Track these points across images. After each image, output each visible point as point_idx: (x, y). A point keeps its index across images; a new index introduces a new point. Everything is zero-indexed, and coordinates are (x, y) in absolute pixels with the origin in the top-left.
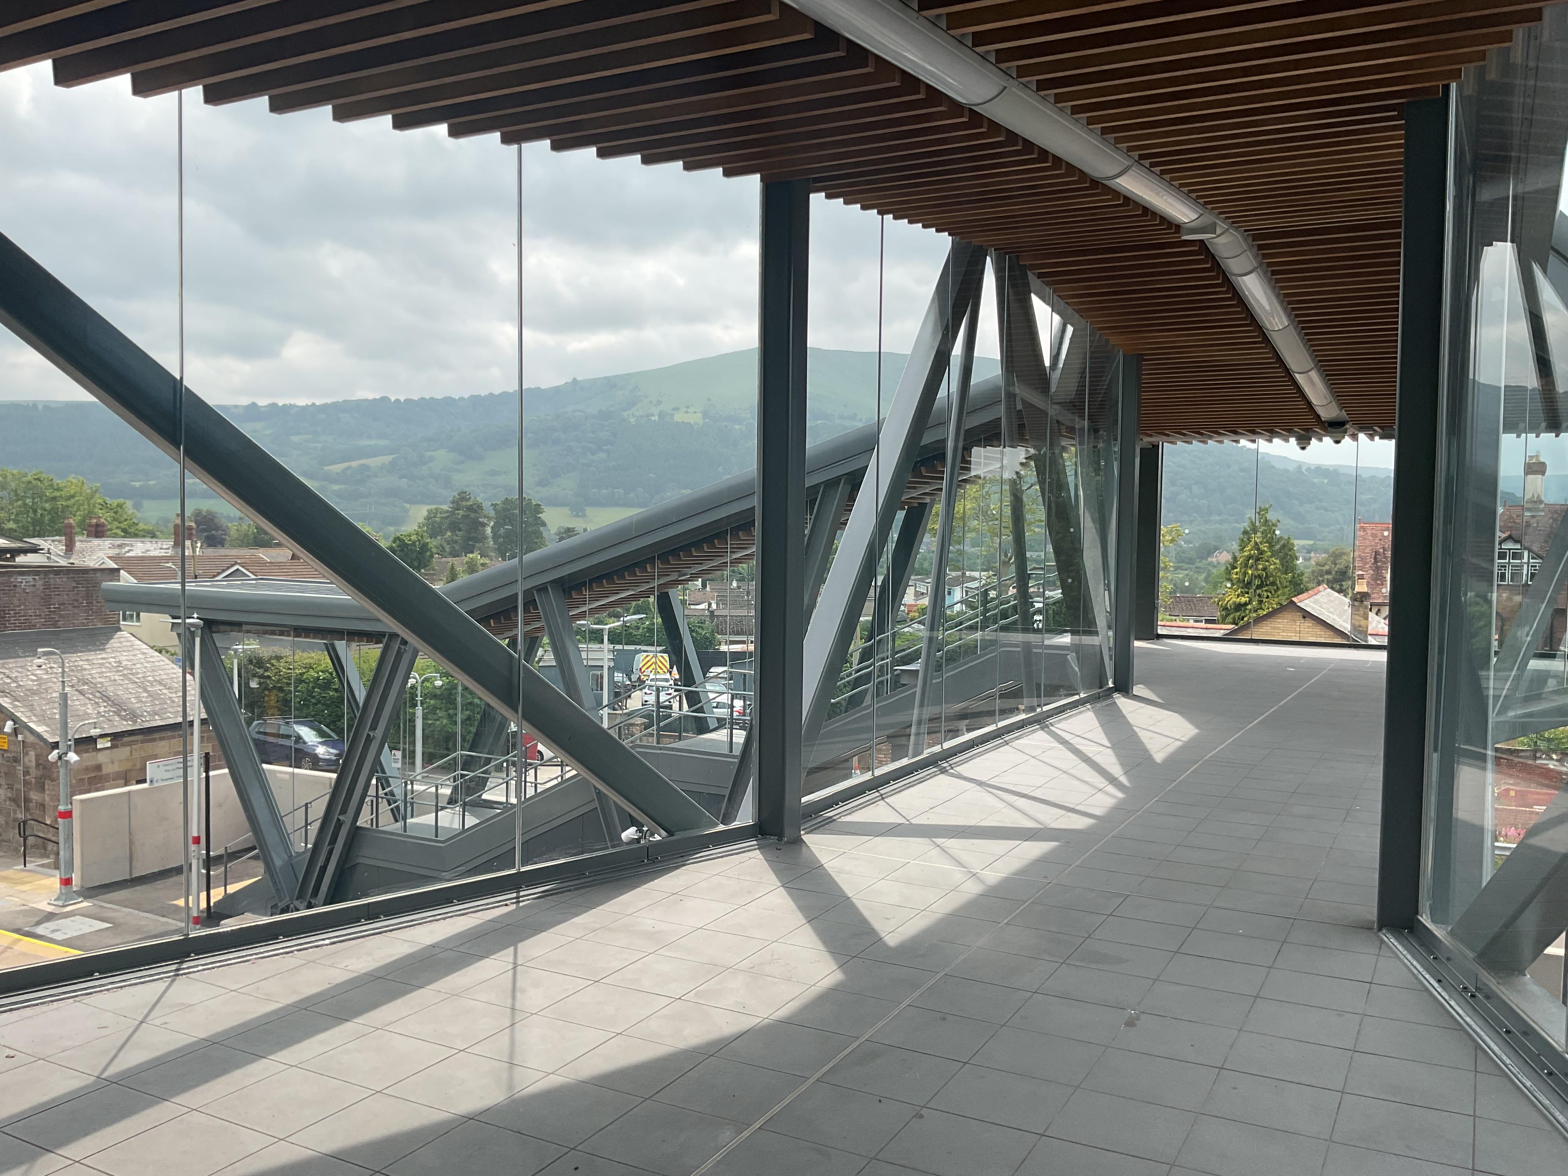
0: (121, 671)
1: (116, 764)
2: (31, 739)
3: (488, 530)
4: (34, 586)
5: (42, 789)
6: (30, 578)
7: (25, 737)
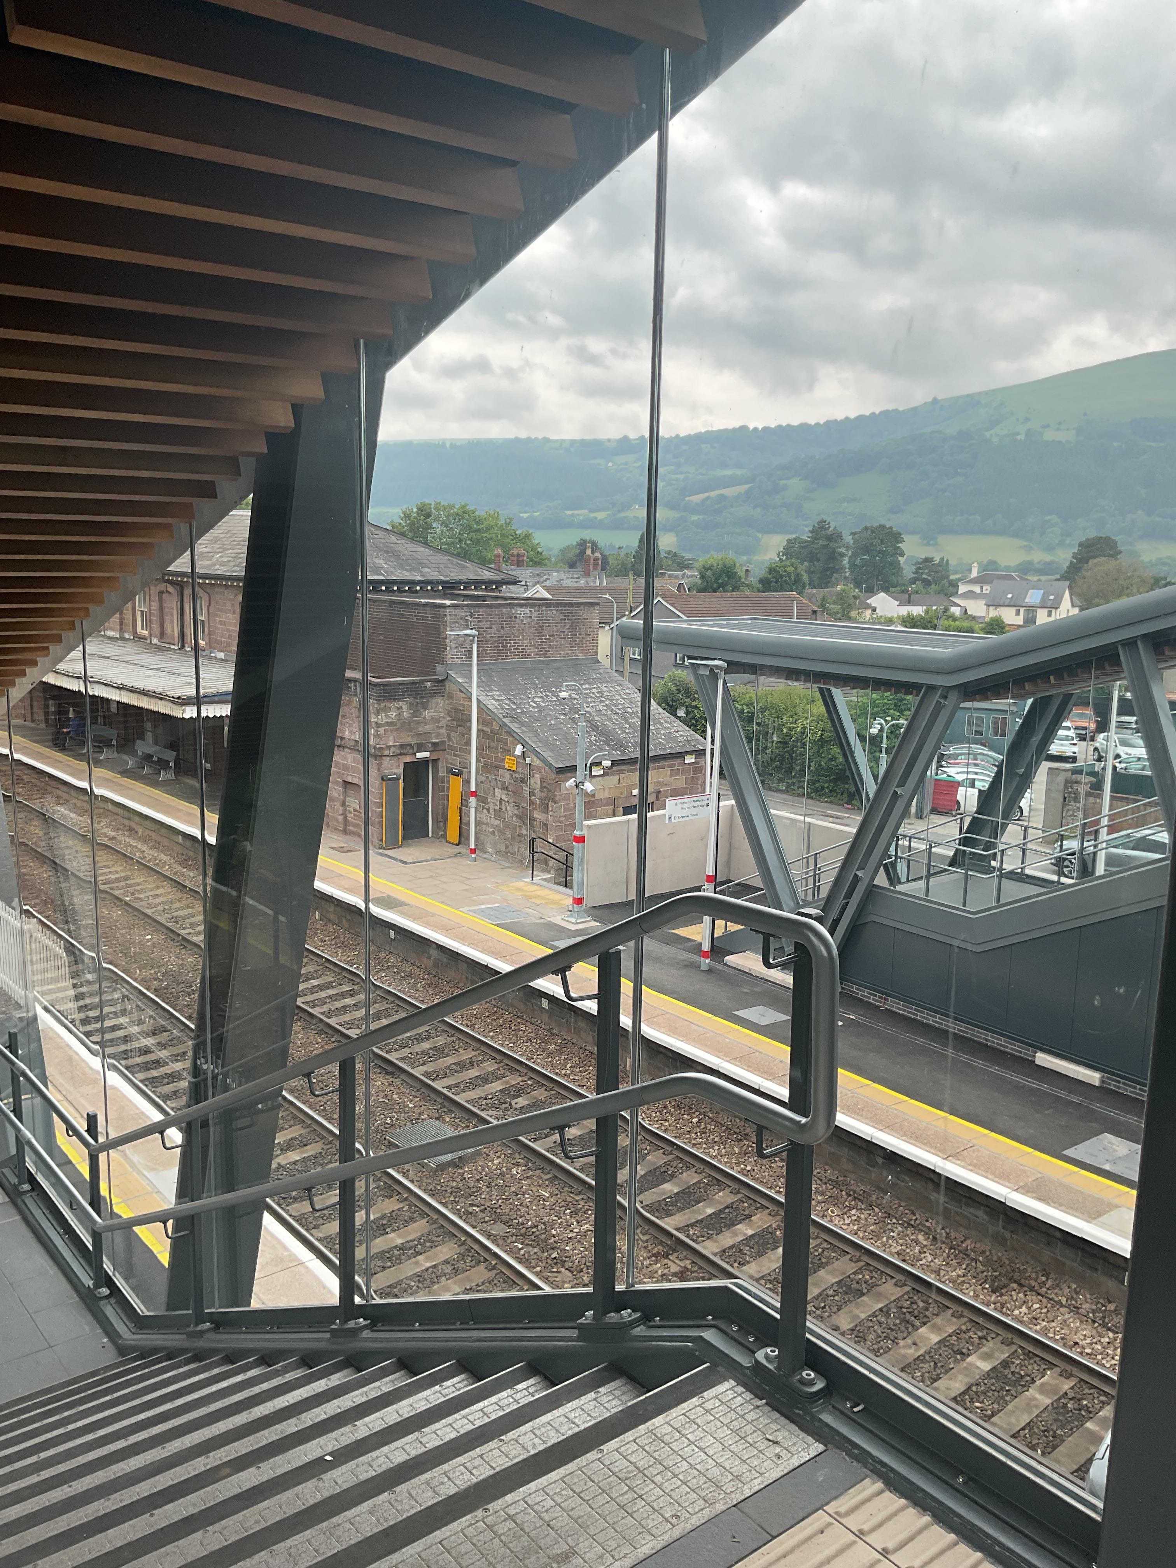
0: (603, 702)
1: (607, 791)
2: (537, 762)
3: (845, 562)
4: (530, 617)
5: (545, 809)
6: (527, 610)
7: (532, 761)
